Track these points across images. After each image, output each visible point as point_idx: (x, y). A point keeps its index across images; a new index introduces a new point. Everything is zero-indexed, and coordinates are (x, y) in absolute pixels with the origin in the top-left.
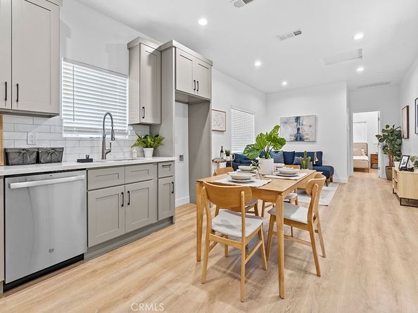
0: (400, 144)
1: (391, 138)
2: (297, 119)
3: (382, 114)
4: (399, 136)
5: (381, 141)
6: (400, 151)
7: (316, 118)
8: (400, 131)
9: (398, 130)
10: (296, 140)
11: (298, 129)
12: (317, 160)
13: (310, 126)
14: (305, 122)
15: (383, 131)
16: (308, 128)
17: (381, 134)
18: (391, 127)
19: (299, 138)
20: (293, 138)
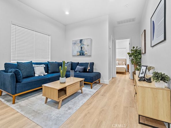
0: (140, 59)
1: (136, 54)
2: (81, 41)
3: (131, 41)
4: (140, 53)
5: (130, 56)
6: (140, 62)
7: (91, 40)
8: (140, 50)
9: (139, 49)
10: (80, 55)
11: (82, 48)
12: (89, 68)
13: (88, 46)
14: (85, 43)
15: (132, 50)
16: (87, 46)
17: (130, 52)
18: (135, 48)
19: (82, 54)
20: (79, 53)
